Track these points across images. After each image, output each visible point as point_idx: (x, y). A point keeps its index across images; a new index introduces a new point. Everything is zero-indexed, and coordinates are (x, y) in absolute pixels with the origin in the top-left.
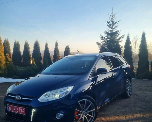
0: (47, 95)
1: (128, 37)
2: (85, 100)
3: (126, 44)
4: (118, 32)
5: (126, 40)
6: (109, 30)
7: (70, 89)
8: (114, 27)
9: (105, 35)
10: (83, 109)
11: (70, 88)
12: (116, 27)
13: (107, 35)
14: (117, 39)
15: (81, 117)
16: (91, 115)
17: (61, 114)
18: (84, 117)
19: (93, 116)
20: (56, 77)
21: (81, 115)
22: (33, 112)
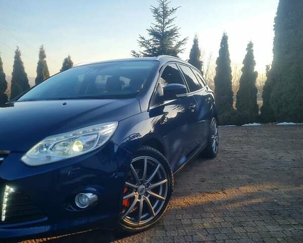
0: (47, 147)
1: (196, 41)
2: (146, 158)
3: (191, 56)
4: (175, 31)
5: (191, 47)
6: (157, 26)
7: (109, 129)
8: (166, 20)
9: (149, 37)
10: (141, 181)
11: (109, 126)
12: (170, 21)
13: (152, 37)
14: (172, 46)
15: (137, 200)
16: (158, 194)
17: (90, 195)
18: (142, 199)
19: (163, 195)
20: (65, 104)
21: (136, 196)
22: (6, 194)
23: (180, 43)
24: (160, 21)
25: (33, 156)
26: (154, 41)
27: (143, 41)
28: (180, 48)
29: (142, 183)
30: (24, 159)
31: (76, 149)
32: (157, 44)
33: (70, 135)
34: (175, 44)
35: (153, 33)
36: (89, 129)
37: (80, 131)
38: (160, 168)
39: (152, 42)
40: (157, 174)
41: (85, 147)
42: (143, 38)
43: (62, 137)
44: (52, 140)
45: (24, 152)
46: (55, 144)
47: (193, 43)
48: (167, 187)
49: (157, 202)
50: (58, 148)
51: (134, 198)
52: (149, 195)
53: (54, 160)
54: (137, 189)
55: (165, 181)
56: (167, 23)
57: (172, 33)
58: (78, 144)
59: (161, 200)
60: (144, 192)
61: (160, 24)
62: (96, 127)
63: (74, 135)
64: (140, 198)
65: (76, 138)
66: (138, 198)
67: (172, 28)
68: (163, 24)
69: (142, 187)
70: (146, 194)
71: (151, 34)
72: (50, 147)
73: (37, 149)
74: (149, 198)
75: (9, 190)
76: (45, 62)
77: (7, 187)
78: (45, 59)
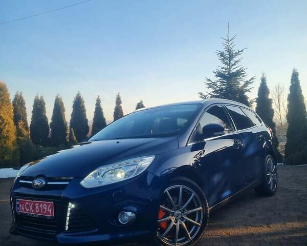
0: (99, 175)
1: (263, 80)
2: (181, 187)
3: (259, 94)
4: (242, 71)
5: (259, 86)
6: (223, 68)
7: (146, 162)
8: (232, 62)
9: (215, 79)
11: (147, 159)
12: (236, 62)
13: (219, 78)
14: (240, 86)
15: (173, 223)
16: (195, 221)
17: (129, 214)
18: (178, 223)
19: (198, 222)
20: (118, 142)
21: (172, 219)
22: (69, 209)
23: (247, 83)
24: (226, 63)
25: (89, 181)
26: (221, 82)
27: (210, 82)
28: (248, 88)
29: (178, 208)
30: (83, 183)
31: (120, 176)
32: (224, 85)
33: (116, 165)
34: (242, 83)
35: (220, 74)
36: (131, 161)
37: (124, 162)
38: (194, 196)
39: (219, 84)
40: (192, 200)
41: (126, 175)
42: (209, 80)
43: (110, 167)
44: (103, 169)
45: (83, 178)
46: (105, 173)
47: (260, 82)
48: (202, 214)
49: (194, 228)
50: (107, 175)
51: (170, 221)
52: (185, 220)
53: (103, 184)
54: (173, 213)
55: (201, 208)
56: (233, 65)
57: (239, 73)
58: (121, 172)
59: (197, 226)
60: (180, 216)
61: (226, 66)
62: (137, 159)
63: (119, 165)
64: (176, 222)
65: (120, 168)
66: (175, 221)
67: (238, 69)
68: (229, 66)
69: (178, 212)
70: (182, 219)
71: (217, 76)
72: (102, 174)
73: (92, 175)
74: (185, 223)
75: (71, 206)
76: (121, 107)
77: (70, 204)
78: (121, 105)
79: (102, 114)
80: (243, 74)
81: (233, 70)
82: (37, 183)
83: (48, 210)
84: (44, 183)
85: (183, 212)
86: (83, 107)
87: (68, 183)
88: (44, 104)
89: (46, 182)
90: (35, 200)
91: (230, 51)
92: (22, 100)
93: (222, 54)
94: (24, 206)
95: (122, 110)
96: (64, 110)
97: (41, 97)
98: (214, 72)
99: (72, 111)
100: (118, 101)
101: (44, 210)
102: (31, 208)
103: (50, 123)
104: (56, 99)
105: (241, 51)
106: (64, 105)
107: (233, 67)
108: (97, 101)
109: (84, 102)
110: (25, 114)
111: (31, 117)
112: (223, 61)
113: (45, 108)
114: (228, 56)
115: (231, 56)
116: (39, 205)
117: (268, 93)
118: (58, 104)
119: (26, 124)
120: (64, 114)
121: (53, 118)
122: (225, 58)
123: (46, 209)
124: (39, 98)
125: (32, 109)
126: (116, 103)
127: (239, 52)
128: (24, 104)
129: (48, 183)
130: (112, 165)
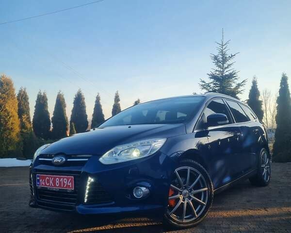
0: (116, 154)
2: (189, 168)
10: (185, 186)
11: (159, 140)
15: (181, 201)
16: (200, 200)
17: (144, 189)
18: (186, 202)
19: (204, 201)
20: (129, 127)
21: (180, 198)
22: (89, 183)
25: (106, 158)
29: (186, 188)
30: (101, 159)
31: (135, 154)
33: (132, 145)
36: (145, 141)
37: (139, 143)
38: (201, 178)
40: (198, 182)
41: (141, 154)
43: (125, 146)
44: (120, 148)
45: (101, 155)
46: (121, 151)
48: (207, 194)
49: (199, 206)
50: (123, 154)
51: (178, 199)
52: (192, 199)
53: (119, 161)
54: (181, 192)
55: (206, 189)
56: (226, 68)
58: (137, 151)
59: (202, 205)
60: (187, 195)
62: (150, 140)
63: (134, 145)
64: (184, 200)
65: (135, 147)
69: (185, 191)
70: (190, 198)
72: (118, 153)
73: (109, 153)
74: (192, 201)
75: (91, 180)
76: (119, 104)
77: (90, 178)
78: (119, 102)
79: (101, 110)
80: (235, 77)
81: (226, 73)
82: (57, 160)
83: (68, 184)
84: (64, 160)
85: (190, 191)
86: (83, 103)
87: (87, 160)
88: (47, 99)
89: (66, 159)
90: (55, 175)
91: (223, 55)
92: (26, 96)
93: (216, 58)
94: (45, 181)
95: (120, 107)
96: (65, 106)
97: (44, 93)
98: (208, 74)
99: (73, 107)
100: (117, 99)
101: (64, 184)
102: (51, 182)
103: (52, 118)
104: (58, 95)
105: (234, 55)
106: (65, 101)
107: (226, 70)
108: (97, 98)
109: (84, 99)
110: (28, 109)
111: (34, 111)
112: (217, 64)
113: (47, 103)
114: (222, 60)
115: (225, 60)
116: (60, 180)
117: (259, 95)
118: (59, 100)
119: (29, 118)
120: (65, 110)
121: (55, 113)
122: (219, 61)
123: (66, 183)
124: (42, 94)
125: (35, 104)
126: (115, 101)
127: (232, 56)
128: (28, 99)
129: (68, 160)
130: (128, 145)
